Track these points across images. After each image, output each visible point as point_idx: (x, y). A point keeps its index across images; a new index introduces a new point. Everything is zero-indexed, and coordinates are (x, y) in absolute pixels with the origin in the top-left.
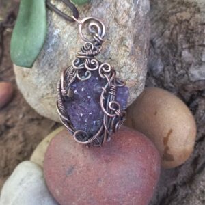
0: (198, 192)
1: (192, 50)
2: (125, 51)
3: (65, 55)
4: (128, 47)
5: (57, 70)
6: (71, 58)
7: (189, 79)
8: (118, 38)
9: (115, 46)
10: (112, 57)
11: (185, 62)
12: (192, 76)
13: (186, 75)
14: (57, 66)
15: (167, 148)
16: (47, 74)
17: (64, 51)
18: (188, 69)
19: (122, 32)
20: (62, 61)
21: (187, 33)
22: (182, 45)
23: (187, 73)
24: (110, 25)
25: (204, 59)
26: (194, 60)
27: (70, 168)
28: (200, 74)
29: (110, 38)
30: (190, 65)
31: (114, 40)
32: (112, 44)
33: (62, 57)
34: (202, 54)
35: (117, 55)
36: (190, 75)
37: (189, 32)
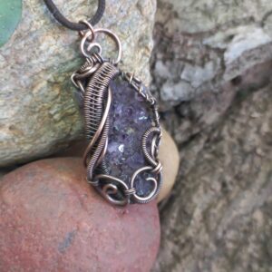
0: (168, 232)
1: (168, 63)
3: (30, 39)
4: (148, 50)
6: (42, 48)
7: (160, 98)
10: (125, 61)
11: (158, 76)
12: (165, 94)
17: (30, 34)
19: (144, 27)
20: (21, 50)
23: (158, 90)
24: (130, 13)
25: (183, 76)
26: (169, 75)
27: (67, 236)
28: (174, 93)
29: (126, 32)
30: (164, 81)
31: (131, 36)
32: (128, 40)
33: (23, 42)
34: (182, 70)
35: (133, 58)
36: (162, 93)
37: (165, 39)
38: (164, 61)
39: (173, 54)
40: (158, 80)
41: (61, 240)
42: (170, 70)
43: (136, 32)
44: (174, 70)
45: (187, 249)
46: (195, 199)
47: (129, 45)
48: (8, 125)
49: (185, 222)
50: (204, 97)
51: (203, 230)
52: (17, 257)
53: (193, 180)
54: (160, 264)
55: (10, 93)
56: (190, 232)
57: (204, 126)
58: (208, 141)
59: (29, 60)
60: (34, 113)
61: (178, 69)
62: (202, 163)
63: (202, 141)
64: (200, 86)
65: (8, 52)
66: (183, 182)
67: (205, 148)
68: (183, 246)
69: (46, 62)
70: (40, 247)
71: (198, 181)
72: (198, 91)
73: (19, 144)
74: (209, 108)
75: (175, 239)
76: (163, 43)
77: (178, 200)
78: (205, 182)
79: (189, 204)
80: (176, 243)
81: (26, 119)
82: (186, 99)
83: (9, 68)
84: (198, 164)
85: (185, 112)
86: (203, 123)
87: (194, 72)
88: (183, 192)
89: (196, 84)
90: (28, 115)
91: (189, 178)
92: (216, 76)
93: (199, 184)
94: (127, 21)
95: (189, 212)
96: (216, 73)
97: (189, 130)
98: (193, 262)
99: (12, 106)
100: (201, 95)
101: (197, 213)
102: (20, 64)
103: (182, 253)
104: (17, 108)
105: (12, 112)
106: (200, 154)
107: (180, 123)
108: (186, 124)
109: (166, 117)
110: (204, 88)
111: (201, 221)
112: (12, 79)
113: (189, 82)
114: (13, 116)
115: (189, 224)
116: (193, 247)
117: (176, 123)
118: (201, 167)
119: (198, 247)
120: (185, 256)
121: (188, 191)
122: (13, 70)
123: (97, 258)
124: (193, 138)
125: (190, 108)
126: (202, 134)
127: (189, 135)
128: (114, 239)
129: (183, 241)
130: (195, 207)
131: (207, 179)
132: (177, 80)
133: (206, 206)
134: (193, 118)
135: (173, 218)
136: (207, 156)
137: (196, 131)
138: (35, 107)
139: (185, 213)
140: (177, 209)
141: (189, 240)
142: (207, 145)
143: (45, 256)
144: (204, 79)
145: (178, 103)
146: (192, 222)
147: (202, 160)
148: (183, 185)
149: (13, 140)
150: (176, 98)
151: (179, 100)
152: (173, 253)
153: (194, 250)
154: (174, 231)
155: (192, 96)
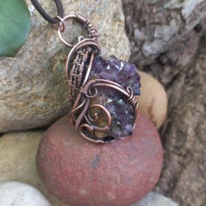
0: (172, 149)
1: (143, 29)
2: (119, 25)
4: (122, 22)
5: (29, 56)
7: (143, 55)
8: (111, 13)
9: (110, 21)
10: (108, 33)
11: (138, 40)
12: (146, 51)
13: (140, 53)
14: (30, 52)
15: (152, 116)
16: (10, 64)
18: (142, 46)
19: (115, 7)
21: (134, 14)
22: (132, 26)
23: (141, 50)
25: (156, 35)
26: (146, 37)
27: (95, 158)
28: (153, 49)
29: (103, 14)
30: (143, 42)
31: (108, 16)
32: (106, 19)
33: (38, 39)
34: (154, 31)
35: (112, 30)
36: (143, 52)
37: (137, 13)
38: (140, 28)
39: (144, 21)
40: (139, 43)
41: (92, 161)
42: (145, 33)
43: (109, 12)
44: (149, 33)
45: (189, 158)
46: (186, 121)
47: (107, 22)
48: (43, 96)
49: (183, 139)
50: (176, 47)
51: (198, 142)
52: (66, 177)
53: (182, 108)
54: (171, 172)
55: (39, 74)
56: (188, 145)
57: (181, 68)
58: (187, 77)
59: (45, 50)
60: (57, 83)
61: (150, 31)
62: (186, 95)
63: (183, 79)
64: (170, 39)
65: (31, 48)
66: (175, 111)
67: (186, 83)
68: (185, 156)
69: (56, 48)
70: (79, 168)
71: (185, 108)
72: (170, 43)
73: (53, 106)
74: (182, 54)
75: (178, 152)
76: (136, 16)
77: (174, 124)
78: (191, 107)
79: (183, 126)
80: (180, 155)
81: (53, 89)
82: (163, 51)
83: (34, 58)
84: (183, 96)
85: (165, 60)
86: (180, 66)
87: (163, 30)
88: (176, 118)
89: (167, 38)
90: (54, 86)
91: (179, 107)
92: (180, 29)
93: (187, 110)
94: (102, 6)
95: (184, 131)
96: (179, 26)
97: (171, 73)
98: (196, 166)
99: (43, 82)
100: (173, 46)
101: (190, 131)
102: (41, 54)
103: (186, 162)
104: (45, 83)
105: (44, 87)
106: (183, 88)
107: (163, 70)
108: (168, 69)
109: (152, 68)
110: (173, 39)
111: (195, 136)
112: (38, 65)
113: (161, 38)
114: (45, 89)
115: (186, 140)
116: (192, 156)
117: (160, 70)
118: (186, 97)
119: (196, 155)
120: (188, 163)
121: (180, 116)
122: (37, 59)
123: (118, 168)
124: (176, 78)
125: (167, 57)
126: (181, 73)
127: (171, 76)
128: (128, 155)
129: (184, 152)
130: (187, 126)
131: (192, 105)
132: (152, 40)
133: (195, 124)
134: (171, 63)
135: (173, 138)
136: (189, 89)
137: (176, 72)
138: (57, 80)
139: (181, 132)
140: (175, 132)
141: (188, 151)
142: (187, 80)
143: (84, 173)
144: (172, 33)
145: (158, 56)
146: (188, 138)
147: (185, 92)
148: (176, 113)
149: (48, 105)
150: (155, 52)
151: (157, 53)
152: (179, 163)
153: (194, 158)
154: (176, 147)
155: (167, 47)
